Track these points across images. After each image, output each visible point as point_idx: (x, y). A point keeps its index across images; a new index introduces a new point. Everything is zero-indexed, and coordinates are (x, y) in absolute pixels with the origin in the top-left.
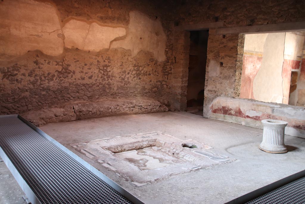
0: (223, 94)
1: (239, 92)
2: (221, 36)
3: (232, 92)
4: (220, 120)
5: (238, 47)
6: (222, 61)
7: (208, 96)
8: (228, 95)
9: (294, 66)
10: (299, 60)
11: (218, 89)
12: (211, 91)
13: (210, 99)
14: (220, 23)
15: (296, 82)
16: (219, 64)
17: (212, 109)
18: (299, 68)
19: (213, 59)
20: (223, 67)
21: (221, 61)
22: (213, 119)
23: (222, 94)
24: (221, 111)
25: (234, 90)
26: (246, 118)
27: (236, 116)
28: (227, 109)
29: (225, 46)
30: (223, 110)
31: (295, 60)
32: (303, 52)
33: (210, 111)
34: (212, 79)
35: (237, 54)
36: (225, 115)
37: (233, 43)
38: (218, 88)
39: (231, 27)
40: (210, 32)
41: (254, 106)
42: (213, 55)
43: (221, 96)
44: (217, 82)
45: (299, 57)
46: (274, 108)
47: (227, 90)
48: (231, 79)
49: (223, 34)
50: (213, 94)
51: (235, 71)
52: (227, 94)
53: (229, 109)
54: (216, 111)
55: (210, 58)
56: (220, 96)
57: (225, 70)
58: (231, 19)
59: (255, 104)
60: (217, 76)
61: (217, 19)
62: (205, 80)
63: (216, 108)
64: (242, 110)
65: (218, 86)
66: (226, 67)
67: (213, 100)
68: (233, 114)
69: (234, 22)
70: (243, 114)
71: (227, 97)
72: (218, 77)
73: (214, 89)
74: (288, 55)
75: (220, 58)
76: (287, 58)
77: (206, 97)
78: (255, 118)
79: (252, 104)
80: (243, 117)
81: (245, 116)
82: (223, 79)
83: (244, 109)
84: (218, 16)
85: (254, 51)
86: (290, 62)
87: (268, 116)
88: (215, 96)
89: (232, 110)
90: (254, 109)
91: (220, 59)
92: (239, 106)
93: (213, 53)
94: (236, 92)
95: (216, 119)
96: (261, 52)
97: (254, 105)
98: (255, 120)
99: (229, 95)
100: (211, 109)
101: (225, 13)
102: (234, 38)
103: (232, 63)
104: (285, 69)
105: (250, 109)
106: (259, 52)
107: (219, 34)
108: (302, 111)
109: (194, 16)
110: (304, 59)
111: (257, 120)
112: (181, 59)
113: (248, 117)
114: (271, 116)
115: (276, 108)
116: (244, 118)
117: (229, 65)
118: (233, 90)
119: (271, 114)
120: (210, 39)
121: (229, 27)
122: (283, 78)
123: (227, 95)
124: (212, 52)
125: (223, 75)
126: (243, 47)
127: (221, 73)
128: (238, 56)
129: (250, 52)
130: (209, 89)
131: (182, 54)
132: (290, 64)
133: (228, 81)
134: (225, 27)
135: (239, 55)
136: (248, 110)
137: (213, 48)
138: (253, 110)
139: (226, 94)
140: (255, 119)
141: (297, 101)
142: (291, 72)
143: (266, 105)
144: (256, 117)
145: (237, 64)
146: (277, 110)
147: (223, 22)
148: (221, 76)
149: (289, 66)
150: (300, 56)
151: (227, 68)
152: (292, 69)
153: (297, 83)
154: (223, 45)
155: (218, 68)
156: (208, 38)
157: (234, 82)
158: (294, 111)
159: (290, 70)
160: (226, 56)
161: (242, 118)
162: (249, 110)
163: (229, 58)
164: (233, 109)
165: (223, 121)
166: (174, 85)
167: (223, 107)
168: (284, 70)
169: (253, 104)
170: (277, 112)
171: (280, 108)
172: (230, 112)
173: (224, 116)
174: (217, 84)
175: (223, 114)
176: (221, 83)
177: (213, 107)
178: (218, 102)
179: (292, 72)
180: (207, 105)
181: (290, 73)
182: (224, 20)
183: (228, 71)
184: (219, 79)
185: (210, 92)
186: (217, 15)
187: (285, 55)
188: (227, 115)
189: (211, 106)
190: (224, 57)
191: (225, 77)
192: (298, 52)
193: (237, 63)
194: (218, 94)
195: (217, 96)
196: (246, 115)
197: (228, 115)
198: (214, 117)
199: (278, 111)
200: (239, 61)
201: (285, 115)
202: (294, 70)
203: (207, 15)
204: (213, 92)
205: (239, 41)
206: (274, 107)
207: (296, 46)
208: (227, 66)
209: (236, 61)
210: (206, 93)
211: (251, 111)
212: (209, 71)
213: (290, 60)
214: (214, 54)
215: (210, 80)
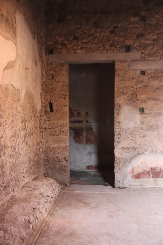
0: (148, 151)
2: (138, 73)
4: (149, 187)
6: (143, 106)
7: (122, 156)
8: (156, 151)
11: (140, 145)
12: (128, 149)
13: (126, 160)
14: (135, 55)
16: (138, 110)
17: (133, 173)
19: (126, 103)
20: (146, 114)
21: (141, 106)
22: (137, 187)
23: (146, 150)
24: (150, 175)
28: (159, 170)
29: (145, 86)
30: (152, 173)
33: (130, 177)
34: (129, 132)
36: (157, 179)
37: (160, 81)
38: (139, 143)
39: (154, 60)
40: (117, 67)
42: (126, 99)
43: (145, 154)
44: (136, 135)
47: (154, 144)
48: (160, 129)
49: (141, 69)
50: (131, 153)
52: (155, 149)
53: (162, 169)
54: (139, 176)
55: (120, 102)
56: (143, 153)
57: (150, 118)
58: (152, 49)
60: (137, 126)
61: (128, 49)
62: (115, 134)
63: (140, 171)
65: (139, 140)
66: (150, 113)
67: (132, 161)
69: (158, 54)
71: (156, 154)
72: (138, 128)
73: (133, 145)
75: (139, 102)
77: (119, 159)
82: (146, 131)
84: (130, 45)
88: (135, 155)
91: (139, 104)
93: (126, 96)
95: (141, 187)
99: (159, 151)
100: (130, 174)
101: (143, 41)
102: (160, 75)
103: (160, 108)
107: (134, 69)
109: (85, 41)
112: (64, 106)
117: (155, 111)
120: (119, 75)
121: (151, 60)
124: (123, 93)
125: (145, 125)
127: (142, 123)
130: (123, 146)
131: (65, 98)
133: (156, 133)
134: (143, 59)
137: (125, 89)
139: (153, 151)
147: (140, 53)
148: (143, 126)
151: (153, 114)
154: (142, 85)
155: (138, 117)
156: (116, 75)
160: (149, 99)
163: (153, 101)
165: (154, 188)
166: (52, 146)
167: (151, 168)
173: (155, 181)
174: (137, 138)
175: (153, 178)
176: (144, 136)
177: (134, 170)
178: (142, 163)
180: (122, 169)
182: (142, 51)
183: (154, 119)
184: (140, 131)
185: (125, 150)
186: (128, 42)
188: (160, 179)
189: (129, 169)
190: (145, 100)
191: (149, 128)
194: (140, 152)
195: (139, 154)
197: (162, 178)
198: (138, 184)
203: (111, 42)
204: (130, 149)
208: (152, 112)
210: (117, 153)
212: (121, 121)
214: (128, 97)
215: (124, 133)
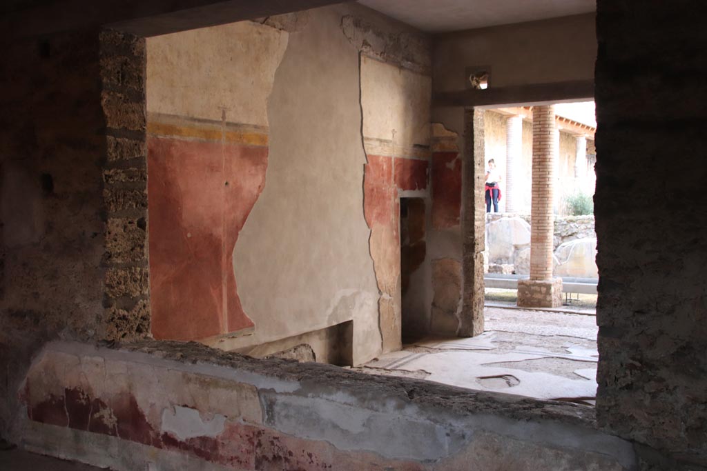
0: (66, 329)
1: (143, 312)
3: (99, 318)
5: (105, 97)
6: (49, 167)
7: (10, 338)
8: (84, 331)
9: (407, 177)
10: (423, 159)
11: (46, 306)
12: (20, 315)
13: (19, 353)
15: (422, 234)
17: (29, 402)
18: (425, 188)
20: (56, 195)
21: (45, 169)
23: (60, 327)
24: (64, 413)
25: (107, 305)
26: (160, 447)
27: (125, 435)
28: (84, 402)
30: (70, 409)
31: (408, 157)
32: (431, 130)
33: (23, 412)
35: (103, 131)
36: (81, 433)
38: (44, 298)
41: (191, 386)
42: (11, 144)
43: (59, 338)
45: (420, 146)
46: (272, 397)
47: (78, 305)
48: (84, 254)
49: (39, 37)
50: (27, 331)
51: (104, 216)
52: (81, 325)
53: (92, 400)
54: (43, 413)
56: (55, 336)
57: (65, 211)
59: (192, 376)
60: (36, 240)
63: (43, 395)
64: (143, 406)
65: (44, 288)
66: (65, 196)
68: (111, 426)
70: (149, 426)
71: (83, 341)
72: (38, 244)
73: (31, 304)
74: (381, 141)
75: (40, 154)
76: (375, 149)
78: (197, 445)
79: (180, 373)
80: (149, 444)
81: (158, 434)
82: (57, 256)
83: (151, 401)
85: (221, 119)
86: (390, 166)
87: (250, 441)
88: (37, 340)
89: (104, 406)
90: (189, 402)
91: (40, 161)
92: (130, 387)
93: (12, 134)
94: (122, 312)
95: (47, 453)
96: (256, 127)
97: (189, 380)
98: (198, 460)
99: (91, 332)
100: (23, 404)
104: (373, 190)
105: (175, 401)
106: (248, 125)
108: (397, 414)
110: (437, 153)
111: (208, 459)
113: (170, 441)
114: (263, 439)
115: (281, 393)
116: (156, 449)
117: (76, 185)
118: (100, 305)
119: (263, 428)
122: (369, 225)
123: (81, 335)
125: (56, 234)
126: (140, 97)
127: (49, 228)
128: (110, 138)
129: (197, 124)
130: (11, 305)
132: (390, 173)
133: (80, 266)
135: (115, 134)
136: (166, 408)
138: (185, 406)
139: (75, 329)
140: (199, 453)
141: (432, 301)
142: (398, 201)
143: (238, 380)
144: (204, 439)
145: (108, 177)
146: (286, 405)
148: (50, 239)
149: (389, 179)
150: (423, 144)
151: (71, 199)
152: (399, 190)
153: (424, 239)
155: (37, 205)
157: (104, 265)
158: (361, 415)
159: (393, 193)
160: (60, 141)
161: (145, 447)
162: (172, 404)
163: (71, 150)
164: (106, 401)
167: (67, 392)
168: (370, 196)
169: (184, 376)
170: (287, 416)
171: (297, 393)
172: (97, 415)
173: (77, 439)
175: (71, 426)
177: (31, 392)
178: (46, 369)
179: (401, 199)
181: (393, 203)
183: (75, 214)
184: (45, 256)
185: (15, 319)
187: (368, 139)
188: (87, 434)
189: (22, 386)
190: (53, 148)
192: (416, 130)
193: (107, 172)
194: (48, 330)
195: (46, 337)
196: (162, 433)
197: (92, 430)
198: (39, 439)
199: (292, 412)
200: (121, 164)
201: (323, 431)
202: (407, 194)
204: (27, 318)
205: (110, 65)
206: (272, 391)
207: (406, 110)
208: (69, 189)
209: (103, 162)
211: (180, 409)
213: (390, 159)
